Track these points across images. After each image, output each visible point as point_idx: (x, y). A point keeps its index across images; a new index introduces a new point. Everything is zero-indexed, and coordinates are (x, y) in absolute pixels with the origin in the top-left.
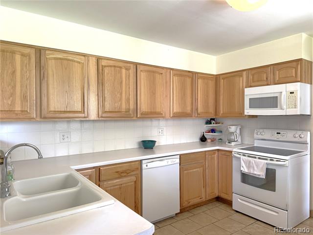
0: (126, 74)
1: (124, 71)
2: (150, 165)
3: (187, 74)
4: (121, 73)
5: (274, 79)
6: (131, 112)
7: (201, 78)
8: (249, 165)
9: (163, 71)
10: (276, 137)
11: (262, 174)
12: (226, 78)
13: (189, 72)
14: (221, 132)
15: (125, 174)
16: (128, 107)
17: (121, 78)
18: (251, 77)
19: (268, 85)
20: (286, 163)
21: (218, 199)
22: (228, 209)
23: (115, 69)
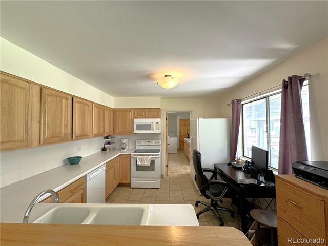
0: (65, 103)
1: (64, 101)
2: (91, 177)
3: (101, 107)
4: (61, 102)
5: (148, 115)
6: (68, 136)
7: (108, 110)
8: (142, 160)
9: (89, 104)
10: (147, 144)
11: (148, 164)
12: (121, 111)
13: (102, 105)
14: (114, 143)
15: (76, 190)
16: (66, 132)
17: (62, 106)
18: (136, 113)
19: (145, 118)
20: (159, 156)
21: (120, 185)
22: (128, 188)
23: (56, 99)
